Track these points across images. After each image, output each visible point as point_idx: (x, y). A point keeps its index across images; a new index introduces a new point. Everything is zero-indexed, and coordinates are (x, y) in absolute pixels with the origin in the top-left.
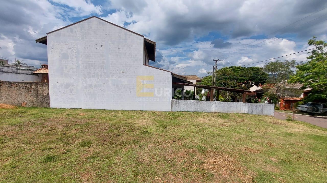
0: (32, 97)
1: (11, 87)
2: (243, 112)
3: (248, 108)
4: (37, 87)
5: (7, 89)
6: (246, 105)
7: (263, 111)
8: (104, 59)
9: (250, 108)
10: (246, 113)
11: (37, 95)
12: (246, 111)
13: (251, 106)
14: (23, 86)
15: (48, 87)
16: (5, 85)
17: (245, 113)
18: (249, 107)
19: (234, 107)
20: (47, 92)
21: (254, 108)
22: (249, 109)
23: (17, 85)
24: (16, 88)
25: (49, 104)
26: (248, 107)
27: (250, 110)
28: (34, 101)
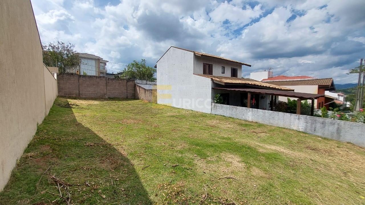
2: (295, 128)
3: (305, 124)
6: (301, 119)
7: (342, 134)
9: (309, 125)
10: (301, 130)
11: (154, 97)
12: (300, 128)
13: (310, 121)
14: (151, 92)
17: (298, 130)
18: (307, 123)
19: (279, 119)
21: (318, 125)
22: (306, 126)
26: (305, 122)
27: (309, 128)
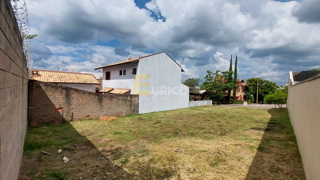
0: (127, 107)
1: (112, 100)
4: (131, 99)
5: (108, 102)
8: (167, 79)
11: (131, 105)
14: (122, 99)
15: (138, 98)
16: (106, 98)
20: (138, 102)
23: (117, 98)
24: (116, 101)
25: (138, 111)
28: (128, 110)
